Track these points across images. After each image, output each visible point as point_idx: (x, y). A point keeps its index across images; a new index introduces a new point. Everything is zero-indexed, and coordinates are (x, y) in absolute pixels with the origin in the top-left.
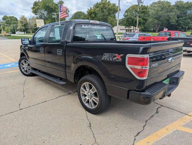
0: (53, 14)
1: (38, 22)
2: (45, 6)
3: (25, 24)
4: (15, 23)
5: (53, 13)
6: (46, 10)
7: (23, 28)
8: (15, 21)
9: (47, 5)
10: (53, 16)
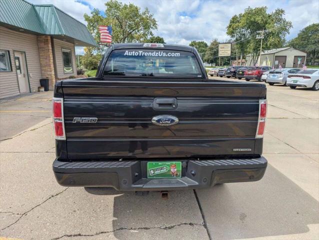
0: (259, 34)
1: (221, 48)
2: (248, 22)
3: (215, 52)
4: (204, 51)
5: (258, 32)
6: (249, 28)
7: (212, 57)
8: (204, 47)
9: (252, 19)
10: (257, 36)
